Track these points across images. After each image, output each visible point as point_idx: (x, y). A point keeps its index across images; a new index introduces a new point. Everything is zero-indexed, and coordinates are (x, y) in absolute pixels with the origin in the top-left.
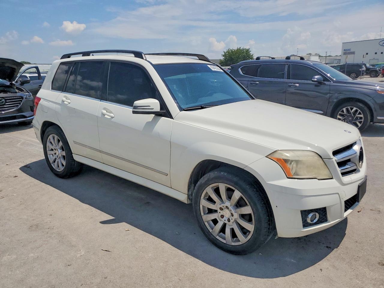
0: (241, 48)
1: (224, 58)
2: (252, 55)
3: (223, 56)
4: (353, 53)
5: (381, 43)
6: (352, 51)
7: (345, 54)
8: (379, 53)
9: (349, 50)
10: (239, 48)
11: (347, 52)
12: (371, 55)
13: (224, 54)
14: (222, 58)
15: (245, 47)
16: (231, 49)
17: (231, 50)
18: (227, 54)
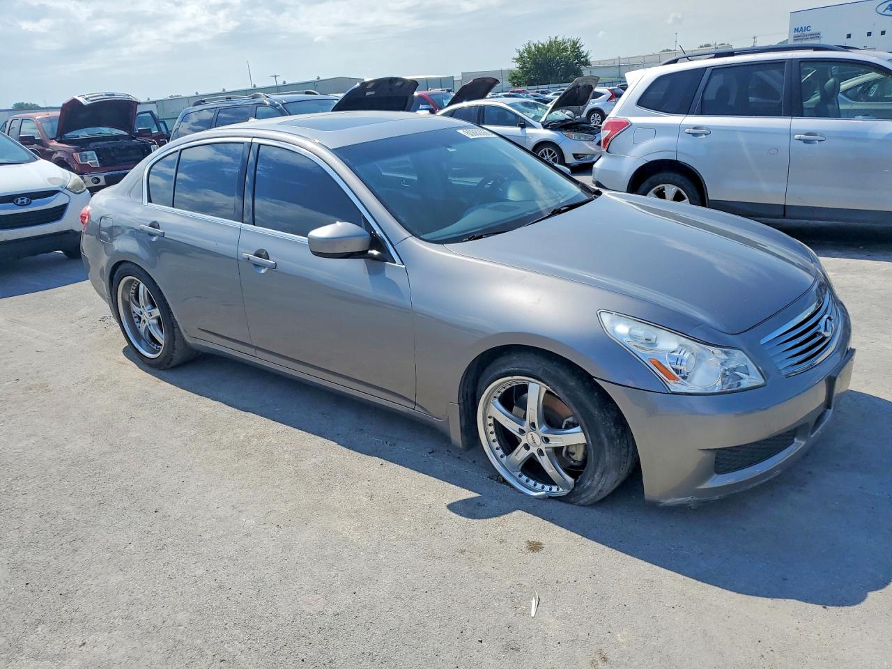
0: (559, 39)
1: (518, 65)
2: (586, 56)
3: (518, 60)
4: (817, 36)
5: (882, 9)
6: (813, 30)
7: (796, 39)
8: (876, 33)
9: (807, 28)
10: (553, 38)
11: (802, 35)
12: (859, 39)
13: (517, 56)
14: (515, 66)
15: (567, 37)
16: (535, 42)
17: (535, 45)
18: (526, 55)
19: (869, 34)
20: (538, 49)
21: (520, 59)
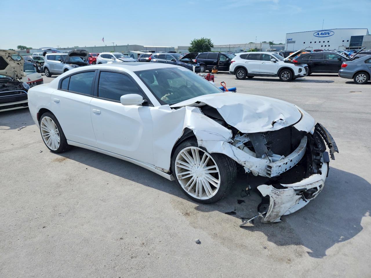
1: (191, 45)
3: (191, 44)
4: (294, 42)
5: (315, 35)
6: (293, 41)
7: (288, 42)
8: (313, 42)
9: (291, 39)
10: (202, 38)
11: (289, 41)
12: (308, 44)
13: (191, 42)
17: (197, 40)
18: (194, 42)
19: (311, 42)
20: (198, 41)
21: (192, 44)
